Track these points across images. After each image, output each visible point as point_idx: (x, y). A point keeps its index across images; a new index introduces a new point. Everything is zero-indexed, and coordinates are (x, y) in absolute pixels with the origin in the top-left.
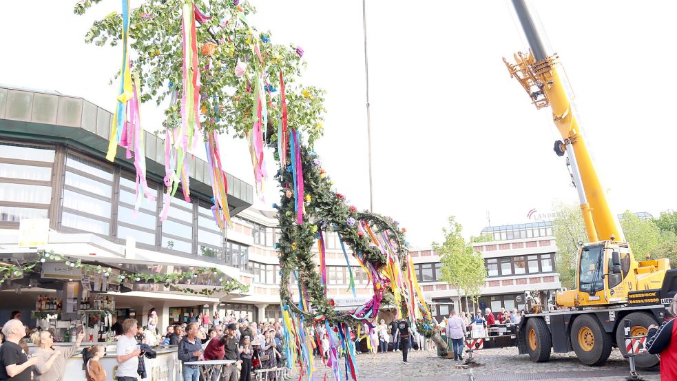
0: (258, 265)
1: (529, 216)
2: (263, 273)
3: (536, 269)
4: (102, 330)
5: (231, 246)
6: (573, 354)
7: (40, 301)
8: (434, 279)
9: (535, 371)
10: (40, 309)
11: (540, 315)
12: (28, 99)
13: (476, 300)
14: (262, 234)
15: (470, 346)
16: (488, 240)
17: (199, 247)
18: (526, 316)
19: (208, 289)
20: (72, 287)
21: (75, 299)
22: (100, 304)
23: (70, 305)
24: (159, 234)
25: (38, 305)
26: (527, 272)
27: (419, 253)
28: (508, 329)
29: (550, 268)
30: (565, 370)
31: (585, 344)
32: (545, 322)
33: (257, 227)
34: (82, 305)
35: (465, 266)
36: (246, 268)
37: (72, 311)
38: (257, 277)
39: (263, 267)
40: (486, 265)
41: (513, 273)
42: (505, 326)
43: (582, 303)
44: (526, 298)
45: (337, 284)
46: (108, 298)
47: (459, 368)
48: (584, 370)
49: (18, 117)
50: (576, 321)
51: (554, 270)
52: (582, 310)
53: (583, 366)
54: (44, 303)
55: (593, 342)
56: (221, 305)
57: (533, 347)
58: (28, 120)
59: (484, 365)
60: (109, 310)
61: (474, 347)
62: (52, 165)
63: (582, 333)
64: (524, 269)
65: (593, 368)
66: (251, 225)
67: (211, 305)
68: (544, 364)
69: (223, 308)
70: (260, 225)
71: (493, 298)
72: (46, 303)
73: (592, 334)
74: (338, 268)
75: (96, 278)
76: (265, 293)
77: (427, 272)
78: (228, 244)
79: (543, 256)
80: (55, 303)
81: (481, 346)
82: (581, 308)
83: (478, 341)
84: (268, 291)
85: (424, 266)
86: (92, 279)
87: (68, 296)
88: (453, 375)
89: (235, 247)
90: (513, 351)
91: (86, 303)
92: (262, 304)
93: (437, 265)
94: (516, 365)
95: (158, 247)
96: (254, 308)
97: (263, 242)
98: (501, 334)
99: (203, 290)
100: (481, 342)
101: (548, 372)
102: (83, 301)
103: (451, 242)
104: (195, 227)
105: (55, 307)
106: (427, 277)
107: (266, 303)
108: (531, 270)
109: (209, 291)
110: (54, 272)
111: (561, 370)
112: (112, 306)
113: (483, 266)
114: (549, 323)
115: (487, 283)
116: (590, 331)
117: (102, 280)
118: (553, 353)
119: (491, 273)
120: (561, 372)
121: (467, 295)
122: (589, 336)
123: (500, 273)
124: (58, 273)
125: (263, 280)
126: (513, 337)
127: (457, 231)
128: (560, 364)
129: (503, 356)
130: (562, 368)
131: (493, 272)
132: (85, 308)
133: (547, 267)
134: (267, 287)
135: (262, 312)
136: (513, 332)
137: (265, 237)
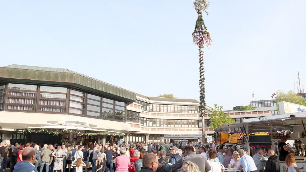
0: (145, 119)
2: (148, 122)
10: (63, 140)
12: (59, 75)
14: (148, 107)
20: (71, 134)
25: (62, 139)
33: (145, 104)
37: (72, 141)
38: (145, 123)
39: (148, 120)
45: (178, 127)
49: (56, 80)
54: (64, 138)
58: (59, 81)
60: (82, 141)
62: (66, 94)
66: (143, 103)
67: (126, 135)
69: (131, 136)
70: (147, 103)
76: (149, 130)
84: (150, 129)
89: (134, 113)
92: (147, 134)
96: (144, 136)
97: (148, 110)
102: (74, 138)
105: (67, 139)
107: (149, 134)
125: (148, 125)
132: (75, 140)
134: (149, 127)
135: (148, 137)
137: (149, 108)
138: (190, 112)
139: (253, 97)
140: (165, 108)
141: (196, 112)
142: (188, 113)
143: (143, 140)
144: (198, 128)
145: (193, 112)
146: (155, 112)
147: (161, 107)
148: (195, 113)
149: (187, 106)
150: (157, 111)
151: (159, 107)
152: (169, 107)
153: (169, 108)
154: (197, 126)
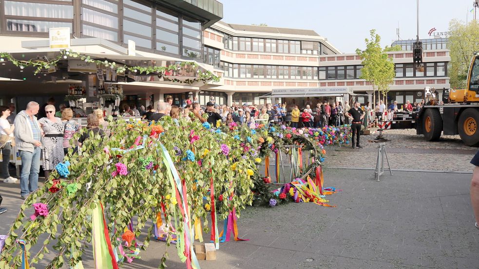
0: (227, 64)
1: (430, 34)
2: (231, 70)
3: (432, 74)
4: (114, 109)
5: (208, 50)
6: (458, 137)
7: (71, 88)
8: (355, 77)
9: (428, 148)
10: (71, 94)
11: (436, 106)
13: (385, 94)
14: (230, 42)
15: (381, 126)
16: (397, 50)
17: (184, 50)
18: (425, 106)
19: (190, 79)
20: (91, 78)
21: (94, 87)
22: (112, 90)
23: (92, 91)
24: (154, 41)
25: (69, 92)
26: (425, 75)
27: (345, 58)
28: (410, 115)
29: (443, 73)
30: (451, 148)
31: (469, 130)
32: (440, 112)
33: (226, 36)
34: (99, 91)
35: (379, 68)
36: (219, 66)
37: (93, 96)
38: (226, 72)
39: (231, 65)
40: (395, 68)
41: (415, 76)
42: (408, 114)
43: (469, 99)
44: (426, 93)
45: (284, 79)
46: (117, 86)
47: (372, 142)
48: (465, 149)
50: (464, 112)
51: (446, 75)
52: (470, 104)
53: (464, 146)
54: (73, 90)
55: (475, 129)
56: (201, 92)
57: (428, 130)
59: (390, 140)
60: (119, 95)
61: (384, 127)
63: (467, 122)
64: (423, 73)
65: (472, 148)
66: (222, 35)
67: (194, 92)
68: (435, 143)
69: (202, 94)
70: (228, 35)
71: (398, 93)
72: (75, 90)
73: (475, 123)
74: (285, 67)
75: (107, 71)
76: (232, 84)
77: (350, 72)
78: (205, 48)
79: (438, 64)
80: (81, 90)
81: (389, 127)
82: (469, 103)
83: (387, 123)
84: (235, 83)
85: (348, 68)
86: (104, 72)
87: (89, 85)
88: (367, 147)
89: (211, 50)
90: (413, 132)
91: (102, 89)
92: (230, 92)
93: (358, 67)
94: (413, 142)
95: (154, 49)
96: (224, 94)
97: (231, 47)
98: (404, 119)
99: (186, 80)
100: (389, 124)
101: (438, 149)
102: (100, 88)
103: (371, 49)
104: (180, 35)
105: (81, 92)
106: (350, 76)
107: (233, 92)
108: (428, 74)
109: (191, 81)
110: (77, 67)
111: (448, 147)
112: (121, 91)
113: (393, 69)
114: (442, 113)
115: (395, 82)
116: (474, 121)
117: (112, 73)
118: (443, 135)
119: (398, 75)
120: (448, 149)
121: (380, 90)
122: (473, 124)
123: (404, 75)
124: (79, 67)
125: (231, 75)
126: (413, 122)
127: (377, 41)
128: (447, 144)
129: (404, 135)
130: (449, 147)
131: (400, 74)
132: (101, 93)
133: (441, 72)
134: (234, 80)
135: (230, 98)
136: (413, 119)
137: (232, 44)
138: (304, 52)
139: (398, 34)
140: (262, 44)
141: (315, 52)
142: (301, 53)
143: (222, 103)
144: (318, 81)
145: (309, 52)
146: (243, 51)
147: (254, 44)
148: (312, 54)
149: (299, 42)
150: (247, 50)
151: (249, 43)
152: (269, 43)
153: (268, 45)
154: (316, 78)
